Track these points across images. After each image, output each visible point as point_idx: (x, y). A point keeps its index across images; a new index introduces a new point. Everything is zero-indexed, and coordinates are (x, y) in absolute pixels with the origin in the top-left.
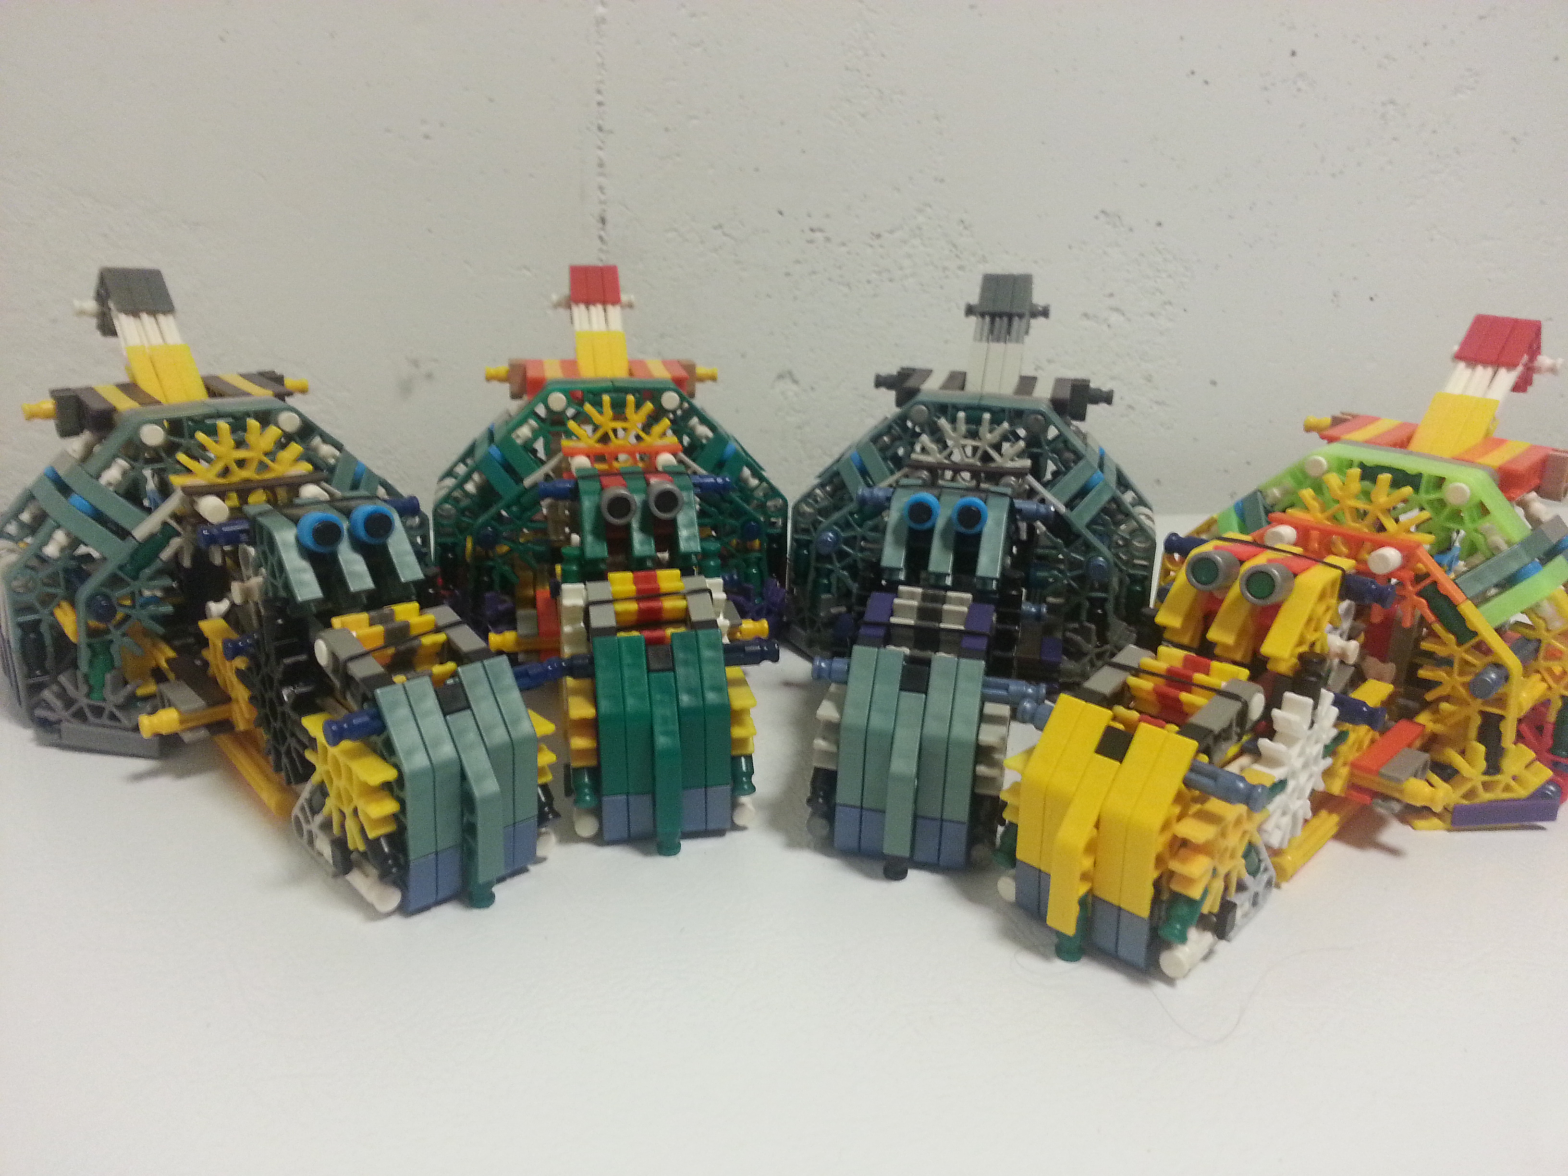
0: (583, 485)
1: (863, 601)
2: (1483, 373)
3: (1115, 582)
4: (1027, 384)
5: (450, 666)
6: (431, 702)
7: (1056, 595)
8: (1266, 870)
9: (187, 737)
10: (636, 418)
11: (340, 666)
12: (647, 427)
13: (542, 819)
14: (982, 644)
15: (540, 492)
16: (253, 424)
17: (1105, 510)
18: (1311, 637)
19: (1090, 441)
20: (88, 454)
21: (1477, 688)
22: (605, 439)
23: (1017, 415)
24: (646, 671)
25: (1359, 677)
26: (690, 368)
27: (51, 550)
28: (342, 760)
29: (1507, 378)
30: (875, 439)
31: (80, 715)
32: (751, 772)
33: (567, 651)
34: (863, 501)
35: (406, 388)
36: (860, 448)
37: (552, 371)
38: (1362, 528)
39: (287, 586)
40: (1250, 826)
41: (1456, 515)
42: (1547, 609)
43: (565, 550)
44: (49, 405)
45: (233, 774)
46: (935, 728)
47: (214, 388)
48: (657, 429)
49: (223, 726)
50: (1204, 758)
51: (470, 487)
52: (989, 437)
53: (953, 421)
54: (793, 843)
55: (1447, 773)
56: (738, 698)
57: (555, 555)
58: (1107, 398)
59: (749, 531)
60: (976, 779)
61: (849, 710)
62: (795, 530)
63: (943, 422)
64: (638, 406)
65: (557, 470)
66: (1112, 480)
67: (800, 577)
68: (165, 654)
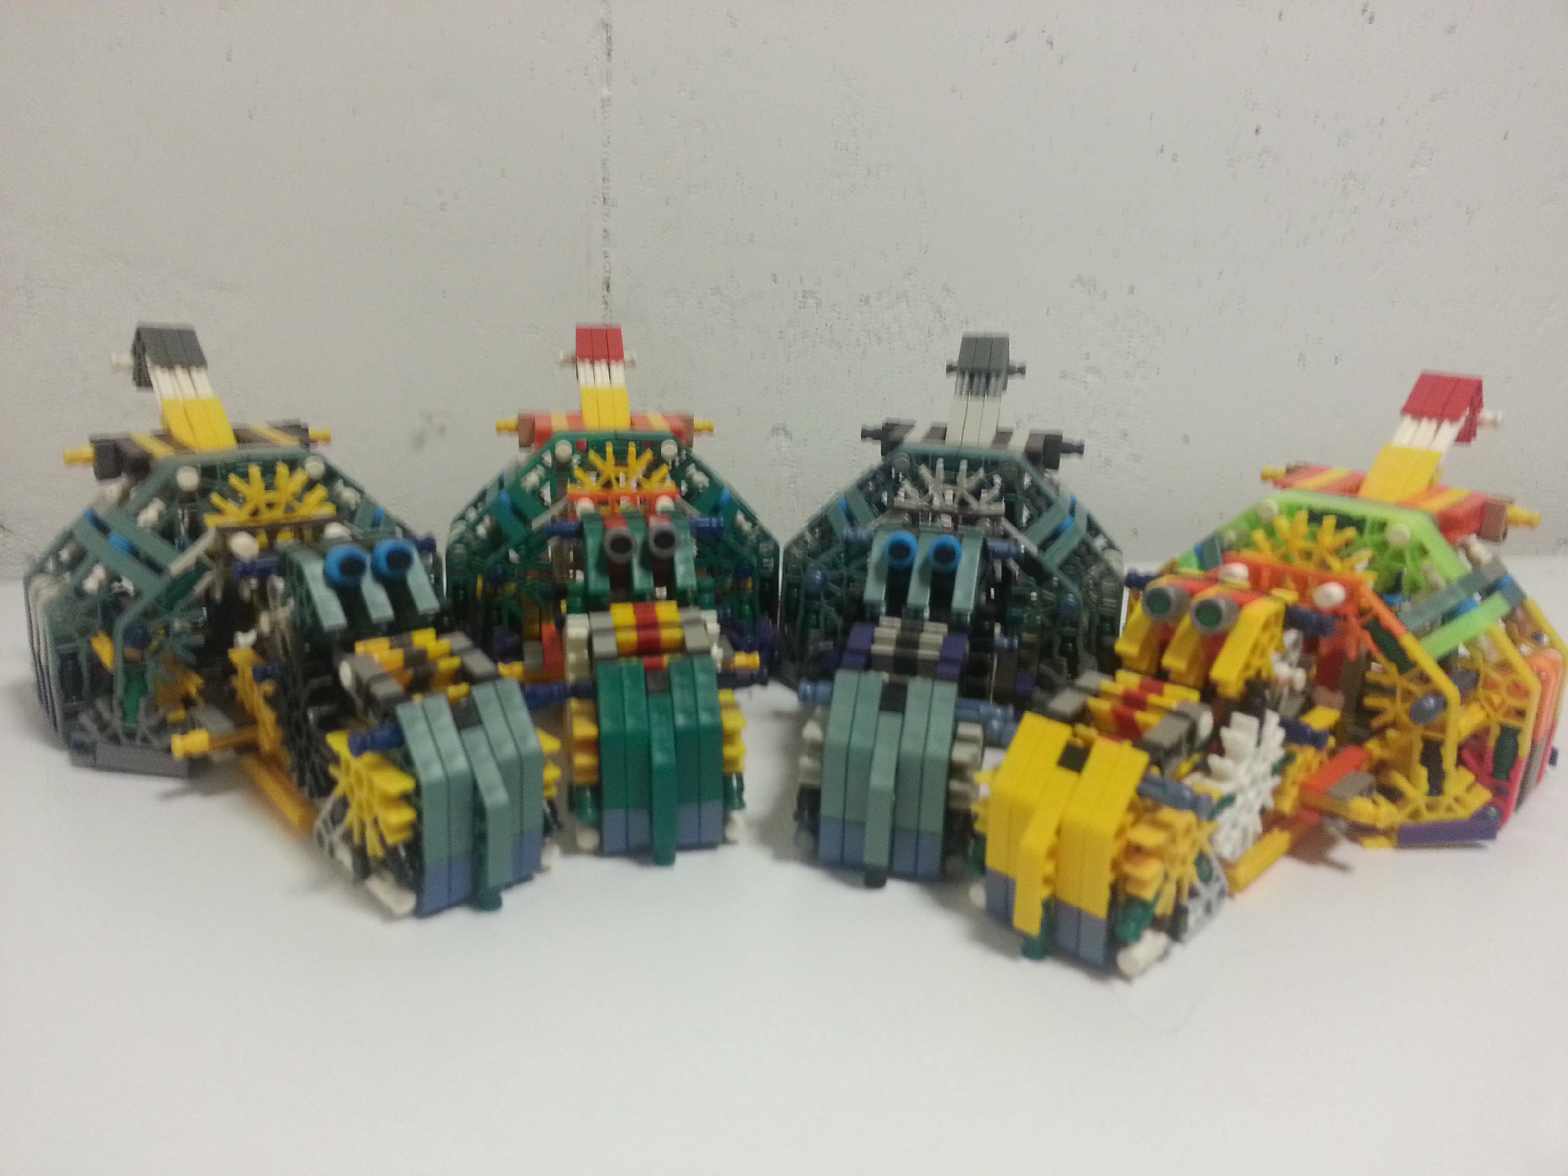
0: (586, 527)
1: (846, 632)
2: (1427, 426)
3: (1085, 620)
4: (1003, 437)
5: (463, 688)
6: (446, 719)
7: (1030, 630)
8: (1218, 879)
9: (216, 757)
10: (637, 466)
11: (363, 687)
12: (648, 474)
13: (547, 830)
14: (956, 670)
15: (547, 532)
16: (282, 469)
17: (1075, 552)
18: (1256, 663)
19: (1062, 489)
20: (125, 496)
21: (1418, 714)
22: (608, 485)
23: (992, 465)
24: (644, 692)
25: (1309, 705)
26: (688, 422)
27: (91, 584)
28: (364, 772)
29: (1450, 431)
30: (861, 486)
31: (114, 739)
32: (741, 788)
33: (571, 677)
34: (848, 543)
35: (419, 441)
36: (847, 496)
37: (559, 423)
38: (1309, 567)
39: (314, 615)
40: (1201, 836)
41: (1399, 556)
42: (1484, 642)
43: (570, 587)
44: (88, 451)
45: (258, 794)
46: (911, 746)
47: (242, 437)
48: (657, 475)
49: (250, 748)
50: (1155, 771)
51: (481, 530)
52: (966, 483)
53: (933, 469)
54: (781, 855)
55: (1393, 795)
56: (730, 721)
57: (561, 592)
58: (1079, 450)
59: (742, 572)
60: (949, 795)
61: (832, 729)
62: (785, 570)
63: (924, 471)
64: (639, 454)
65: (564, 514)
66: (1083, 525)
67: (791, 615)
68: (194, 684)
